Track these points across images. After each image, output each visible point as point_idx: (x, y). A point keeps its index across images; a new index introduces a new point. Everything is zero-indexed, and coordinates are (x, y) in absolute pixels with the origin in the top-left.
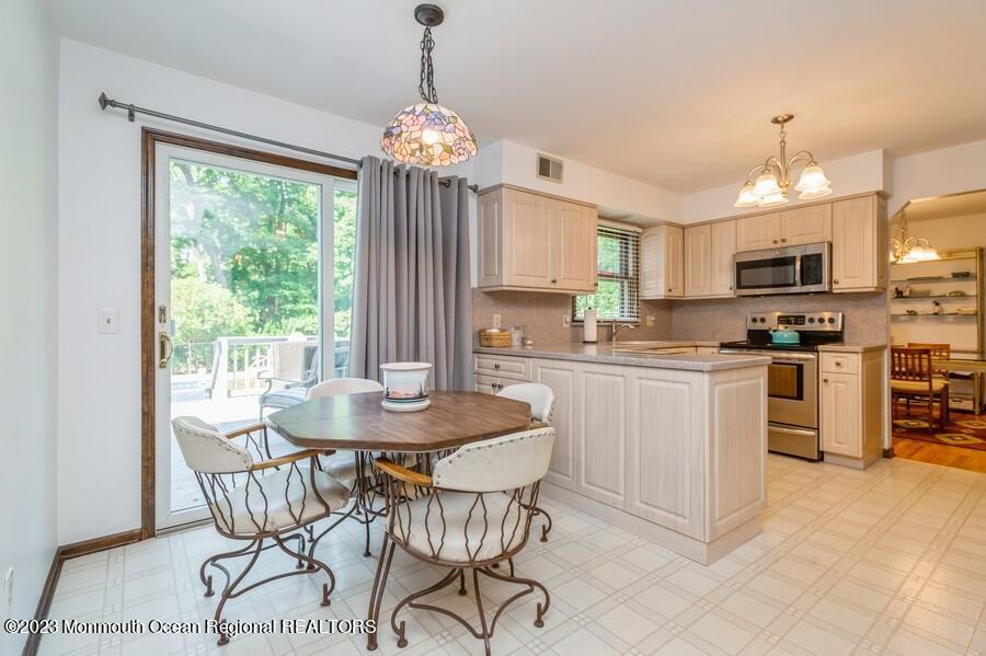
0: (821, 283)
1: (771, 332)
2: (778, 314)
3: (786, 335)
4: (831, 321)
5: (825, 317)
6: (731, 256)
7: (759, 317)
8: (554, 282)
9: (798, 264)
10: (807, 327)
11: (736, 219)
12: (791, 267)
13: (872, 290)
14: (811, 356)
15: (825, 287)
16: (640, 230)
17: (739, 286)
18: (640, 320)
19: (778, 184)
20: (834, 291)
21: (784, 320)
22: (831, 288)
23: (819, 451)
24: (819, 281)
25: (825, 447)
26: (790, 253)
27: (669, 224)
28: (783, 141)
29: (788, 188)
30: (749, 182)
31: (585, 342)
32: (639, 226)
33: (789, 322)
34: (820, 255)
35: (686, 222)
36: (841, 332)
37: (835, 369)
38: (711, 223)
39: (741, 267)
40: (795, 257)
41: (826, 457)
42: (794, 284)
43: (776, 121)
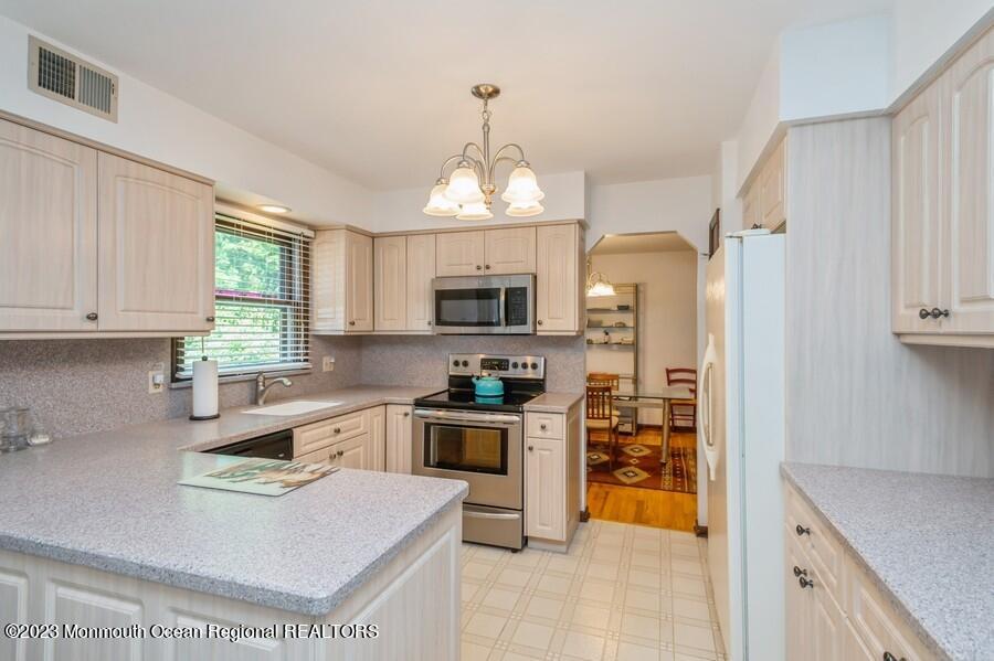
0: (525, 323)
1: (474, 380)
2: (482, 356)
3: (489, 385)
4: (534, 366)
5: (527, 363)
6: (429, 281)
7: (461, 359)
8: (93, 317)
9: (503, 298)
10: (511, 373)
11: (436, 233)
12: (496, 301)
13: (574, 334)
14: (515, 418)
15: (528, 329)
16: (310, 234)
17: (439, 321)
18: (310, 366)
19: (481, 187)
20: (538, 333)
21: (487, 364)
22: (535, 330)
23: (523, 537)
24: (524, 322)
25: (530, 532)
26: (495, 284)
27: (350, 229)
28: (486, 125)
29: (492, 196)
30: (442, 179)
31: (194, 419)
32: (311, 227)
33: (492, 368)
34: (525, 289)
35: (375, 230)
36: (543, 380)
37: (539, 433)
38: (406, 234)
39: (441, 296)
40: (499, 289)
41: (530, 543)
42: (498, 324)
43: (477, 93)
